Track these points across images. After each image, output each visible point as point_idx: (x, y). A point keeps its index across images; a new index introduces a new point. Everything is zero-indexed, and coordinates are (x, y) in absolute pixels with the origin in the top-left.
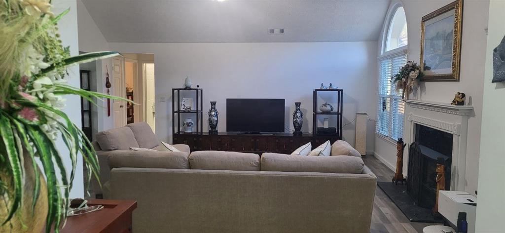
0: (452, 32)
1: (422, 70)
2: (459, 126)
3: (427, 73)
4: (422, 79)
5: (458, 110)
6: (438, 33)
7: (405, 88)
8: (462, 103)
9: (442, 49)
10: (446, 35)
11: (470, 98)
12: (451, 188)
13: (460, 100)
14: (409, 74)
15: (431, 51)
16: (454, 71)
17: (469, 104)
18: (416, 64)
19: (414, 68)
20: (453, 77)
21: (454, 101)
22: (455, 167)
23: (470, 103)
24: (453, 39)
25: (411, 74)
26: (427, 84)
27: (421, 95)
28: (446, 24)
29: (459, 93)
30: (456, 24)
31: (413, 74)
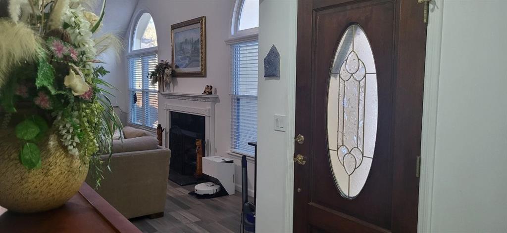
0: (198, 40)
1: (174, 68)
2: (210, 109)
3: (178, 70)
4: (175, 75)
5: (209, 98)
6: (186, 40)
7: (160, 82)
8: (210, 93)
9: (190, 52)
10: (194, 42)
11: (216, 89)
12: (206, 154)
13: (209, 90)
14: (164, 71)
15: (181, 53)
16: (202, 69)
17: (214, 94)
18: (168, 63)
19: (167, 66)
20: (202, 74)
21: (205, 92)
22: (208, 140)
23: (216, 93)
24: (200, 46)
25: (166, 72)
26: (179, 79)
27: (174, 88)
28: (193, 34)
29: (208, 86)
30: (202, 35)
31: (168, 71)
